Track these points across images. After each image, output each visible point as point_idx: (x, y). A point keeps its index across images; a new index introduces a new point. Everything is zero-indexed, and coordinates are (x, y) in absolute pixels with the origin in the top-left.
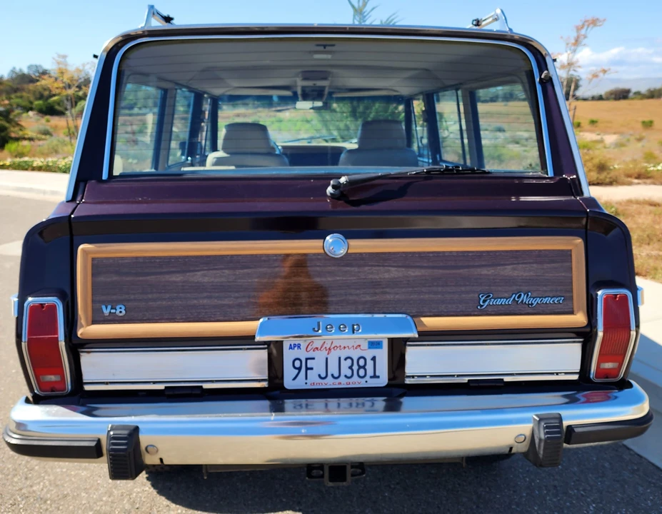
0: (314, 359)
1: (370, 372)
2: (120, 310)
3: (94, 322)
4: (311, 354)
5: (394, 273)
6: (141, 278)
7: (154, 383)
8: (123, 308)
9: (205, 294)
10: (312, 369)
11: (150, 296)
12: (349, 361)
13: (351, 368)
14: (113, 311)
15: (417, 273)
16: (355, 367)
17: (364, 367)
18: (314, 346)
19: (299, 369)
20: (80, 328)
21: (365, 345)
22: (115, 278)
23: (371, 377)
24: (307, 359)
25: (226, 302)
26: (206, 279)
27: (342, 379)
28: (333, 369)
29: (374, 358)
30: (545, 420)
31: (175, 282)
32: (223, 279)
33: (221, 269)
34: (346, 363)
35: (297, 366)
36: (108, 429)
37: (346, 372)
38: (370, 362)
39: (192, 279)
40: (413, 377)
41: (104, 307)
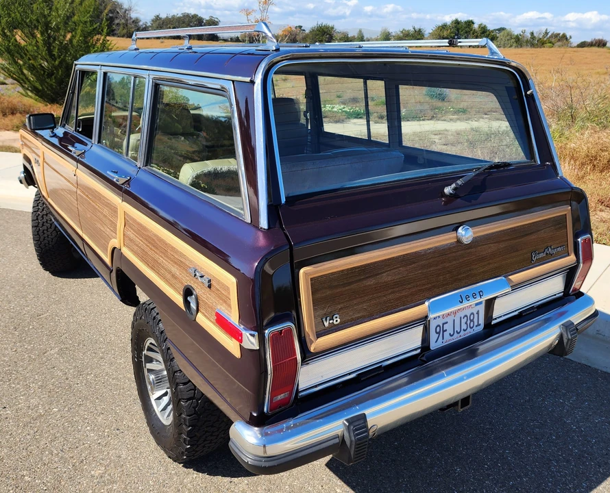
0: (447, 323)
1: (476, 324)
2: (337, 320)
3: (319, 335)
4: (444, 321)
5: (493, 247)
6: (347, 288)
7: (350, 374)
8: (338, 316)
9: (390, 291)
10: (446, 330)
12: (466, 318)
13: (466, 323)
14: (331, 321)
16: (468, 322)
17: (472, 320)
18: (448, 313)
19: (439, 333)
20: (311, 344)
22: (329, 292)
23: (477, 327)
24: (443, 324)
25: (404, 293)
26: (390, 278)
27: (462, 333)
29: (478, 313)
30: (568, 326)
31: (370, 285)
32: (400, 276)
33: (398, 268)
34: (464, 321)
35: (438, 330)
36: (344, 424)
37: (464, 327)
38: (476, 315)
39: (380, 280)
40: (496, 318)
41: (324, 319)
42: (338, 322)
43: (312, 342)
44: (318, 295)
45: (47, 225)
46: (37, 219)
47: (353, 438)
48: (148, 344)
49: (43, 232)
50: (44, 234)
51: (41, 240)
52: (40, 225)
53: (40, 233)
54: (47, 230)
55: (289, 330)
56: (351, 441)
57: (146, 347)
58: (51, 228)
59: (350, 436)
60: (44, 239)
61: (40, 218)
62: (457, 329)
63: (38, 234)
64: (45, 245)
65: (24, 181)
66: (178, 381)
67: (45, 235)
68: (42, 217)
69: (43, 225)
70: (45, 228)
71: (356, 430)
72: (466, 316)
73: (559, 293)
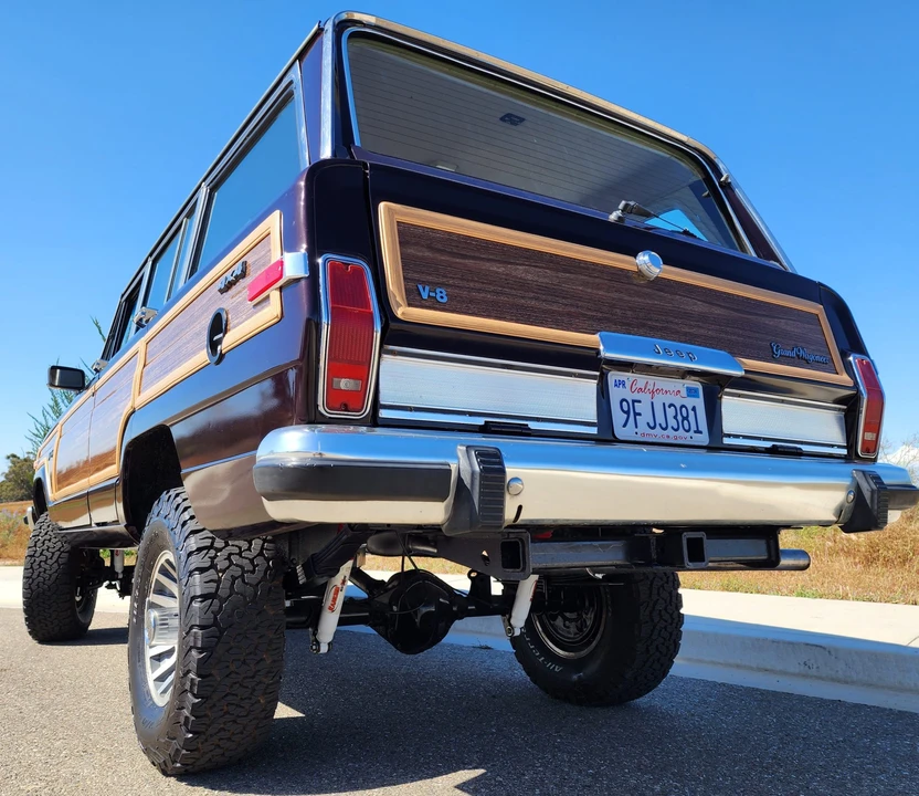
0: (639, 402)
1: (694, 427)
2: (442, 295)
3: (411, 304)
4: (637, 396)
5: (699, 307)
6: (458, 261)
7: (471, 415)
8: (445, 293)
9: (532, 294)
10: (640, 414)
11: (472, 284)
12: (673, 409)
13: (675, 417)
15: (718, 311)
16: (680, 418)
17: (686, 418)
18: (639, 386)
19: (628, 413)
20: (398, 307)
21: (684, 393)
22: (428, 254)
23: (695, 432)
24: (633, 402)
25: (555, 308)
26: (529, 277)
27: (670, 432)
28: (660, 419)
29: (694, 409)
30: (867, 472)
31: (497, 273)
32: (546, 280)
33: (544, 268)
34: (671, 412)
35: (626, 409)
36: (461, 449)
37: (672, 422)
38: (691, 413)
39: (514, 273)
40: (729, 436)
41: (420, 287)
42: (444, 300)
43: (399, 305)
44: (411, 250)
46: (35, 546)
48: (156, 574)
49: (39, 565)
50: (40, 567)
51: (34, 576)
52: (37, 554)
53: (35, 566)
54: (45, 562)
55: (359, 273)
57: (153, 584)
61: (39, 544)
67: (42, 569)
68: (43, 543)
69: (41, 554)
70: (43, 558)
71: (481, 455)
72: (672, 405)
73: (839, 447)
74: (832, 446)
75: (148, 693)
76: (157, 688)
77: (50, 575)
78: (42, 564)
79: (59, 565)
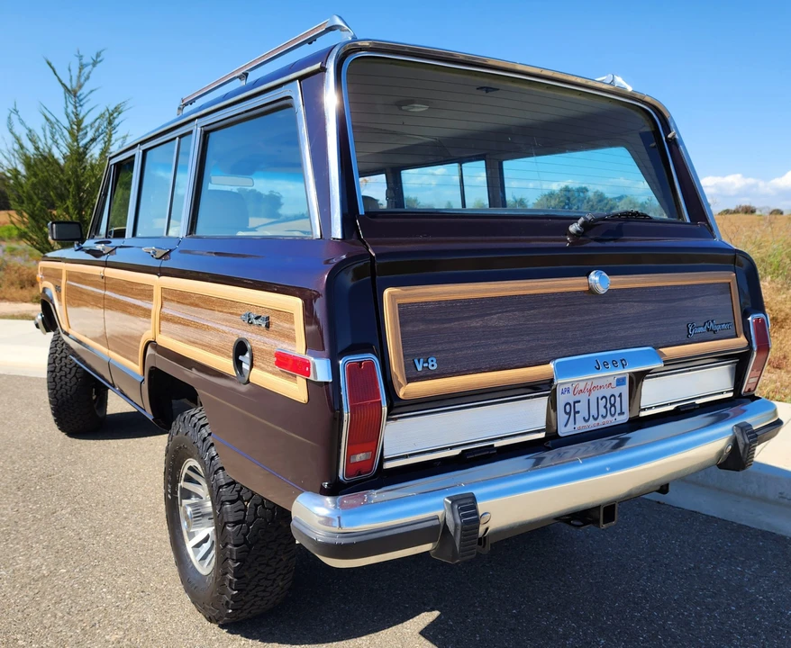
0: (579, 402)
1: (618, 410)
3: (410, 380)
4: (576, 398)
6: (446, 325)
7: (451, 448)
8: (435, 360)
9: (503, 339)
10: (578, 412)
11: (456, 345)
12: (604, 399)
13: (605, 407)
14: (426, 365)
15: (650, 307)
16: (608, 405)
17: (613, 405)
18: (579, 388)
19: (569, 414)
20: (400, 388)
21: (614, 383)
22: (422, 327)
23: (619, 414)
24: (575, 403)
25: (520, 346)
26: (502, 323)
27: (600, 420)
29: (620, 395)
30: (744, 428)
31: (476, 328)
32: (515, 322)
33: (513, 311)
34: (602, 403)
35: (568, 410)
36: (447, 502)
37: (603, 411)
38: (618, 399)
39: (490, 324)
40: (644, 409)
41: (416, 361)
42: (435, 368)
43: (401, 386)
44: (409, 328)
45: (66, 369)
46: (54, 362)
47: (459, 521)
48: (185, 470)
49: (60, 378)
50: (61, 380)
51: (58, 388)
52: (58, 370)
53: (57, 380)
54: (65, 376)
55: (371, 364)
56: (456, 525)
57: (183, 476)
58: (70, 373)
59: (454, 519)
60: (61, 388)
61: (57, 361)
62: (594, 412)
63: (54, 381)
64: (62, 395)
65: (41, 325)
66: (223, 498)
67: (63, 383)
68: (61, 360)
69: (61, 370)
70: (63, 373)
71: (462, 510)
72: (604, 397)
73: (727, 392)
74: (722, 393)
75: (188, 555)
76: (196, 554)
77: (71, 387)
78: (63, 378)
79: (77, 379)
